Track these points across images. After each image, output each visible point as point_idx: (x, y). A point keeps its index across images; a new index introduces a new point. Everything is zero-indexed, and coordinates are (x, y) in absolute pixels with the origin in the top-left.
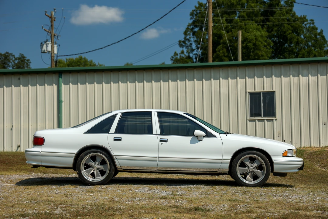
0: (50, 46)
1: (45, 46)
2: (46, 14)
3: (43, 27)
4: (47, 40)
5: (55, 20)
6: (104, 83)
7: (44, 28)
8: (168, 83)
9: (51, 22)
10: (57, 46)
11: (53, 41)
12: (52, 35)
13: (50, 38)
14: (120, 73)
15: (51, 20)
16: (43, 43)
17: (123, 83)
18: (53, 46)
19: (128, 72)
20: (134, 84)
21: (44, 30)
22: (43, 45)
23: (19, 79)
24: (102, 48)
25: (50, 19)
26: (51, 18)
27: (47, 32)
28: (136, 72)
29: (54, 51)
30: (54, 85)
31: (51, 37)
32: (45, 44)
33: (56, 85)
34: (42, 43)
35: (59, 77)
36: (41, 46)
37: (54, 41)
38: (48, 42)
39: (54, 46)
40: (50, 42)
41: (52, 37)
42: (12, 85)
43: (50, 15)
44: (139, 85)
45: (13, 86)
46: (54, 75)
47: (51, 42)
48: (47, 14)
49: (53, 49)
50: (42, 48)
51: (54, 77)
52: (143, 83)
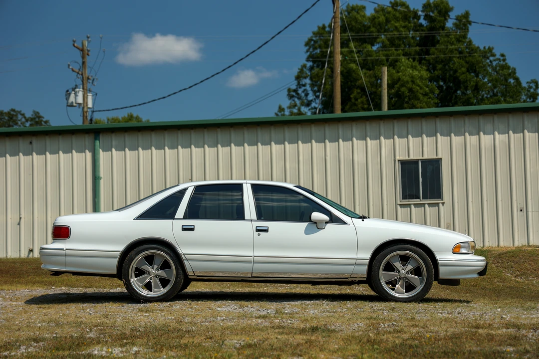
0: (80, 94)
1: (72, 95)
2: (74, 45)
3: (69, 66)
4: (76, 87)
5: (90, 53)
6: (166, 148)
7: (71, 67)
8: (269, 146)
9: (83, 57)
10: (92, 96)
11: (85, 88)
12: (84, 78)
13: (82, 83)
14: (192, 131)
15: (83, 54)
16: (70, 91)
17: (198, 147)
18: (86, 96)
19: (205, 130)
20: (216, 148)
21: (71, 70)
22: (70, 94)
23: (31, 143)
24: (164, 98)
25: (81, 52)
26: (82, 50)
27: (76, 74)
28: (219, 130)
29: (87, 103)
30: (87, 151)
31: (83, 82)
32: (73, 92)
33: (90, 152)
34: (68, 91)
35: (96, 139)
36: (66, 95)
37: (87, 87)
38: (77, 90)
39: (87, 96)
40: (81, 90)
41: (84, 82)
42: (19, 152)
43: (80, 47)
44: (223, 151)
45: (21, 154)
46: (87, 136)
47: (83, 88)
48: (76, 45)
49: (86, 100)
50: (67, 99)
51: (87, 140)
52: (229, 147)
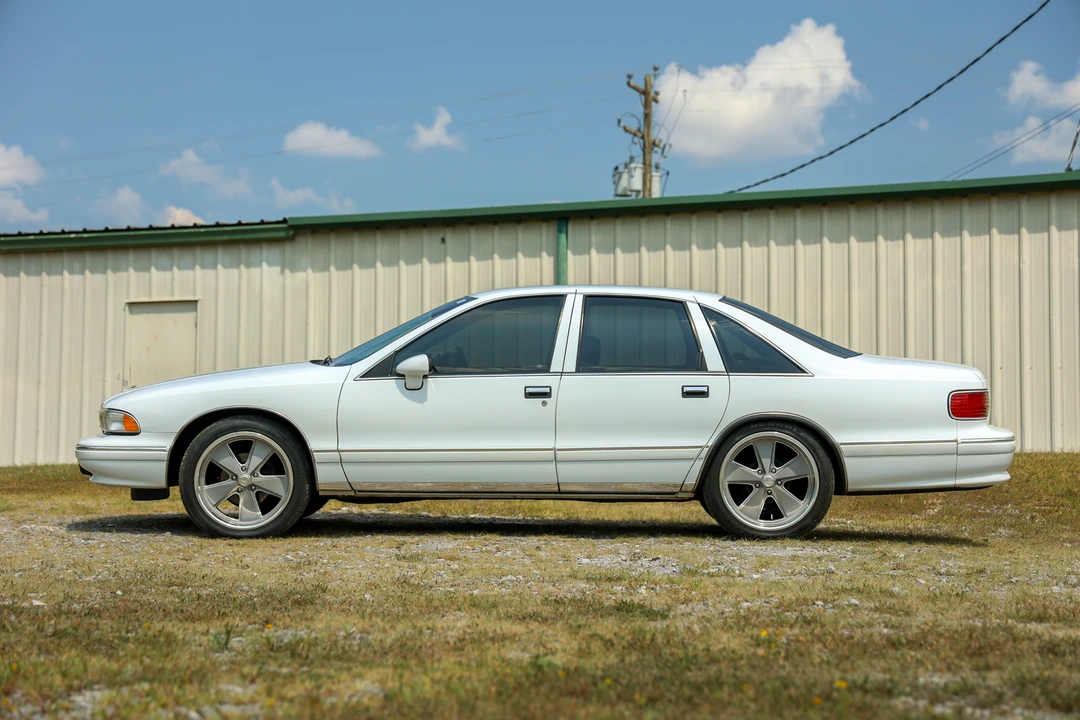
0: (638, 174)
1: (625, 176)
2: (628, 84)
3: (619, 122)
4: (632, 159)
5: (659, 98)
6: (694, 247)
7: (622, 124)
8: (901, 242)
9: (647, 105)
10: (661, 177)
11: (648, 162)
12: (647, 145)
13: (641, 153)
14: (746, 215)
15: (646, 100)
16: (621, 169)
17: (756, 246)
18: (648, 175)
19: (772, 212)
20: (792, 247)
21: (622, 129)
22: (620, 174)
23: (443, 240)
24: (783, 175)
25: (643, 97)
26: (645, 93)
27: (631, 136)
28: (798, 212)
29: (650, 190)
30: (544, 254)
31: (644, 150)
32: (627, 170)
33: (549, 255)
34: (616, 168)
35: (560, 231)
36: (614, 176)
37: (650, 161)
38: (633, 165)
39: (651, 176)
40: (641, 165)
41: (647, 150)
42: (422, 257)
43: (641, 86)
44: (805, 251)
45: (425, 261)
46: (544, 226)
47: (644, 163)
48: (632, 83)
49: (648, 183)
50: (616, 184)
51: (545, 234)
52: (819, 245)
